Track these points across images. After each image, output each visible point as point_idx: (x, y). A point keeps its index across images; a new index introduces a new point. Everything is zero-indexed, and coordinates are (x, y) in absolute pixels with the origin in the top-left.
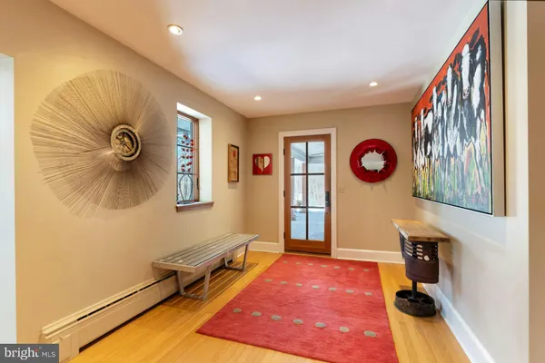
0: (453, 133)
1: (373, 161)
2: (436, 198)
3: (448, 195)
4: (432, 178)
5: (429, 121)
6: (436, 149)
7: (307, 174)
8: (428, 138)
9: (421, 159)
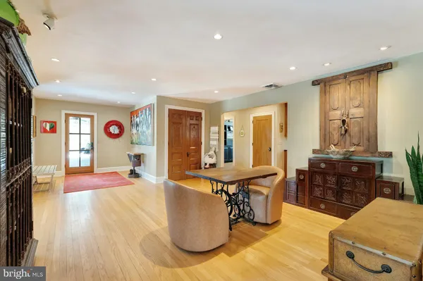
0: (144, 126)
1: (114, 130)
2: (139, 144)
3: (143, 142)
4: (139, 138)
5: (138, 120)
6: (140, 129)
7: (80, 134)
8: (137, 125)
9: (134, 131)
